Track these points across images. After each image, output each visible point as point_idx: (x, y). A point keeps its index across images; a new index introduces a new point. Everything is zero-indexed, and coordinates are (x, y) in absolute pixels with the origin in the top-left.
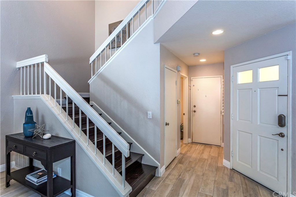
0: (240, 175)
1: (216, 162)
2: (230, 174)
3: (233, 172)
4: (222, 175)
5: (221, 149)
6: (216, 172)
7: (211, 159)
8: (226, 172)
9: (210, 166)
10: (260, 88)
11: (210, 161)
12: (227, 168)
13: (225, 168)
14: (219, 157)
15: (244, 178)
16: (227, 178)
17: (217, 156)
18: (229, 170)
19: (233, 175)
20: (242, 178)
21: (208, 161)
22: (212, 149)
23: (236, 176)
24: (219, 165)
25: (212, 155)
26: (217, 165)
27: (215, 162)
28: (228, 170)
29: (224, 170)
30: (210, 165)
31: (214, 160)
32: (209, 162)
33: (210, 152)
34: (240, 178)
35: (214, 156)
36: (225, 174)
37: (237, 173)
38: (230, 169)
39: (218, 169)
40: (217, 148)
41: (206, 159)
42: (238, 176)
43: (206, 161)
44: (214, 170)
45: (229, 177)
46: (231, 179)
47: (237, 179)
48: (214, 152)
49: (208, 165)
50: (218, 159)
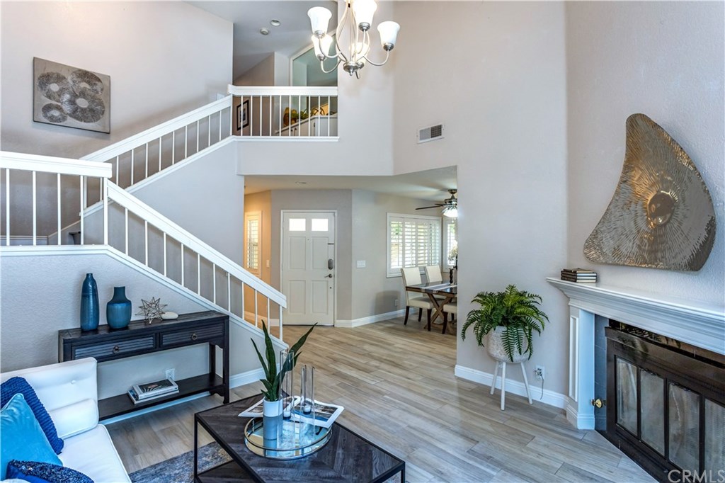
10: (312, 237)
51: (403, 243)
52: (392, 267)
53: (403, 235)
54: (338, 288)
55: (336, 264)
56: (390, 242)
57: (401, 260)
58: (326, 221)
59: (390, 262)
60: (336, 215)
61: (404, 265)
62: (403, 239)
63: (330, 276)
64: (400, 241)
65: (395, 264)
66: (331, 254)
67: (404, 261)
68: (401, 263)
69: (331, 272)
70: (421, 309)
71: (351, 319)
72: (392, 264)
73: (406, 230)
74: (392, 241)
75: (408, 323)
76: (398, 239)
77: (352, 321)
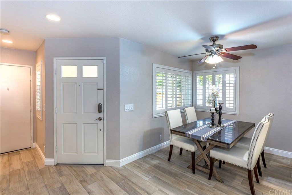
0: (66, 166)
1: (36, 166)
2: (57, 170)
3: (59, 167)
4: (50, 175)
5: (33, 151)
6: (41, 176)
7: (27, 165)
8: (52, 170)
9: (31, 175)
10: (83, 83)
11: (26, 169)
12: (50, 166)
13: (48, 167)
14: (35, 159)
15: (71, 166)
16: (56, 176)
17: (32, 159)
18: (54, 167)
19: (60, 169)
20: (69, 168)
21: (24, 170)
22: (22, 155)
23: (63, 168)
24: (41, 167)
25: (26, 161)
26: (39, 169)
27: (33, 167)
28: (52, 167)
29: (49, 169)
30: (29, 173)
31: (32, 165)
32: (26, 171)
33: (20, 159)
34: (67, 168)
35: (29, 162)
36: (53, 173)
37: (63, 166)
38: (55, 165)
39: (41, 172)
40: (27, 151)
41: (19, 169)
42: (65, 167)
43: (22, 171)
44: (38, 175)
45: (58, 174)
46: (61, 174)
47: (66, 170)
48: (25, 157)
49: (26, 174)
50: (36, 162)
51: (166, 92)
52: (157, 109)
53: (166, 86)
54: (107, 130)
55: (105, 108)
56: (156, 92)
57: (164, 102)
58: (96, 68)
59: (156, 105)
60: (105, 61)
61: (166, 107)
62: (166, 89)
63: (100, 119)
64: (164, 90)
65: (160, 106)
66: (100, 98)
67: (166, 104)
68: (164, 106)
69: (101, 115)
70: (181, 149)
71: (120, 159)
72: (157, 106)
73: (168, 82)
74: (157, 90)
75: (172, 159)
76: (162, 89)
77: (120, 160)
